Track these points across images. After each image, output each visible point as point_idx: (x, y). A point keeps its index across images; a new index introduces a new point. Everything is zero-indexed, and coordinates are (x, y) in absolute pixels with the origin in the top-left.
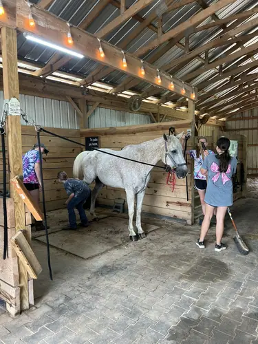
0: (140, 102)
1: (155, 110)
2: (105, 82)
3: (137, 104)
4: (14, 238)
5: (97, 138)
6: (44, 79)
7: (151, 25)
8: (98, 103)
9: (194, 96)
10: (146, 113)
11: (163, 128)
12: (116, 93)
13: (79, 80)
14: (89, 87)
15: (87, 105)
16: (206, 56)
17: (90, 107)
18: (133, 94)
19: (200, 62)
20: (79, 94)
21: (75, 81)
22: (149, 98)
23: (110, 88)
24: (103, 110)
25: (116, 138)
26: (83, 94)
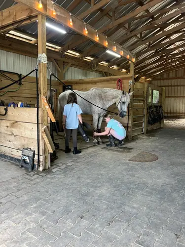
0: (97, 65)
1: (106, 70)
2: (75, 50)
3: (95, 66)
4: (43, 129)
5: (71, 86)
7: (107, 14)
8: (70, 64)
9: (134, 60)
10: (100, 72)
11: (114, 80)
12: (82, 57)
13: (59, 48)
15: (64, 65)
16: (141, 35)
17: (65, 66)
18: (92, 59)
19: (136, 40)
21: (56, 49)
22: (102, 62)
23: (78, 54)
25: (84, 86)
26: (61, 57)
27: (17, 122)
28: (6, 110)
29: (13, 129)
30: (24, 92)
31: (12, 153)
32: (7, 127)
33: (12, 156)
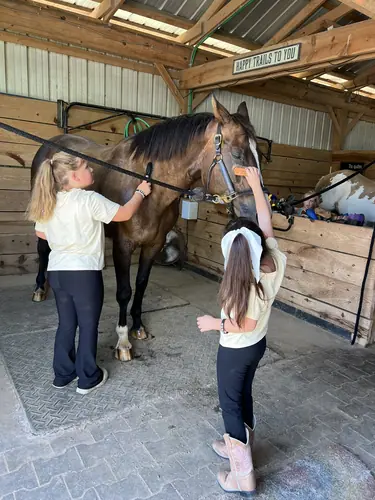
5: (361, 164)
6: (308, 82)
8: (361, 115)
13: (343, 81)
15: (348, 117)
20: (342, 103)
21: (335, 83)
24: (362, 123)
27: (314, 247)
28: (291, 222)
29: (303, 259)
31: (291, 299)
32: (290, 252)
33: (291, 304)
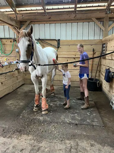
14: (111, 7)
26: (106, 13)
30: (61, 54)
